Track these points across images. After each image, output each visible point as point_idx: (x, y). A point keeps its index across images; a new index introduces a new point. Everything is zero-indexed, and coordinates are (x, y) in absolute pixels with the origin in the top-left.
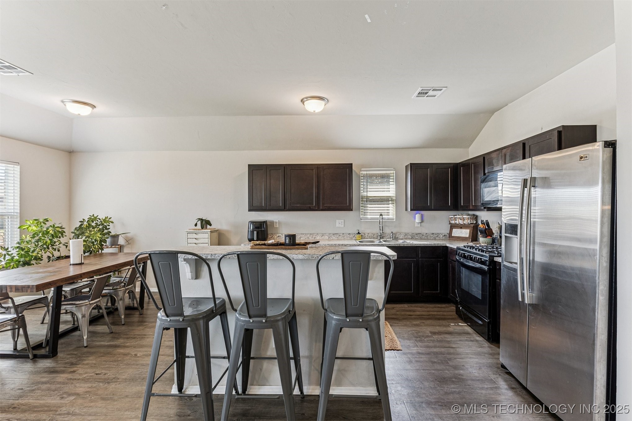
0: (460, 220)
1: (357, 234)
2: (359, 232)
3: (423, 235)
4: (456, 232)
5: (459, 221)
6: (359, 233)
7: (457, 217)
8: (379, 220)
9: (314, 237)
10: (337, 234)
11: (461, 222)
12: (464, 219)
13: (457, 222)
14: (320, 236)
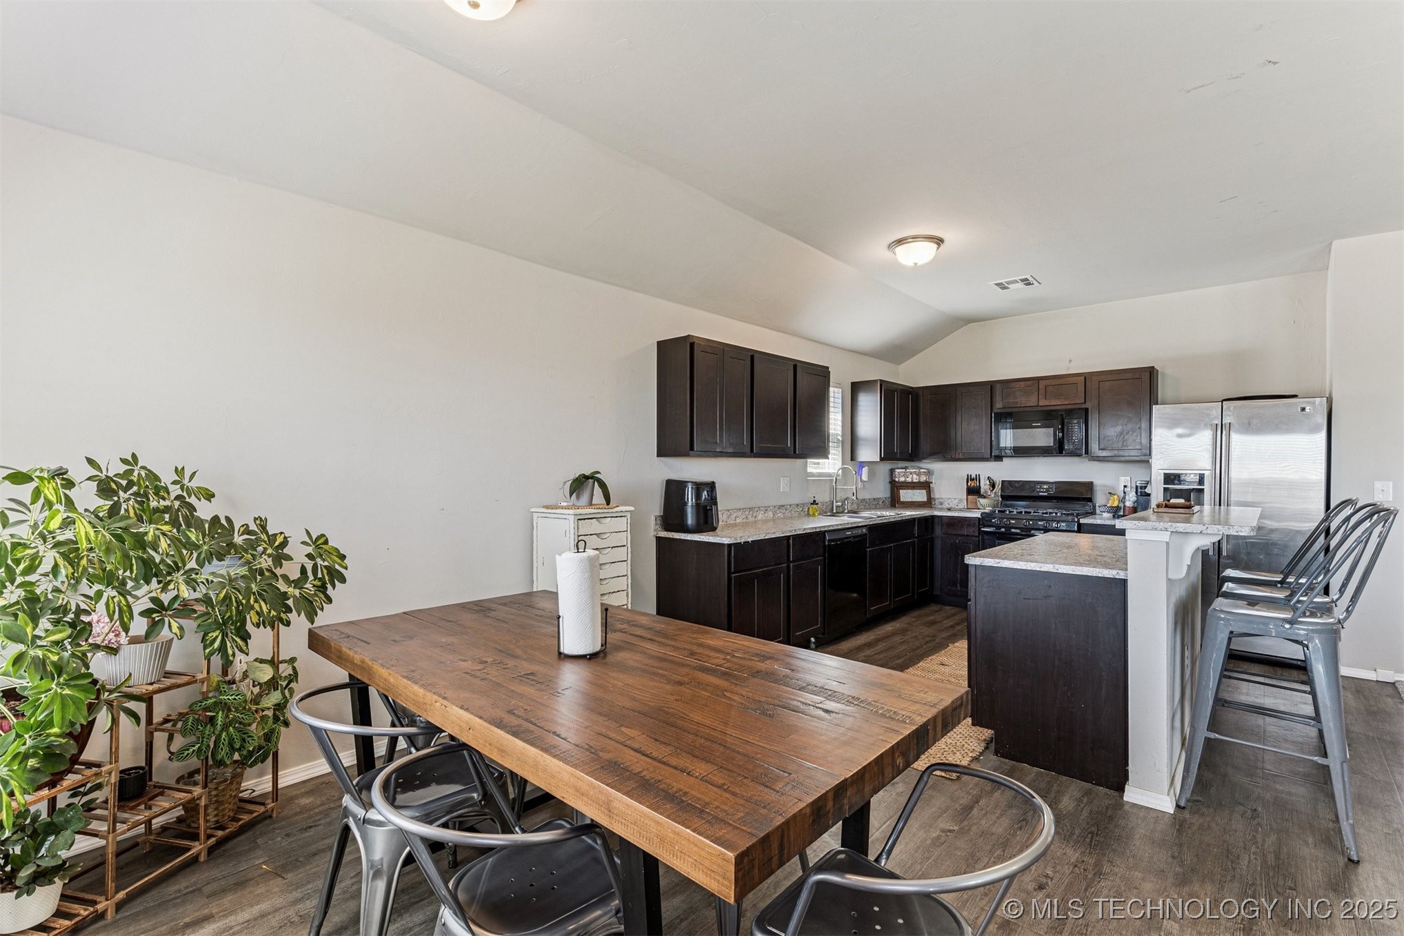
0: (915, 476)
1: (811, 504)
2: (814, 501)
3: (867, 503)
4: (906, 495)
5: (912, 478)
6: (814, 503)
7: (911, 470)
8: (834, 478)
9: (754, 514)
10: (783, 506)
11: (915, 479)
12: (919, 474)
13: (909, 480)
14: (763, 512)
